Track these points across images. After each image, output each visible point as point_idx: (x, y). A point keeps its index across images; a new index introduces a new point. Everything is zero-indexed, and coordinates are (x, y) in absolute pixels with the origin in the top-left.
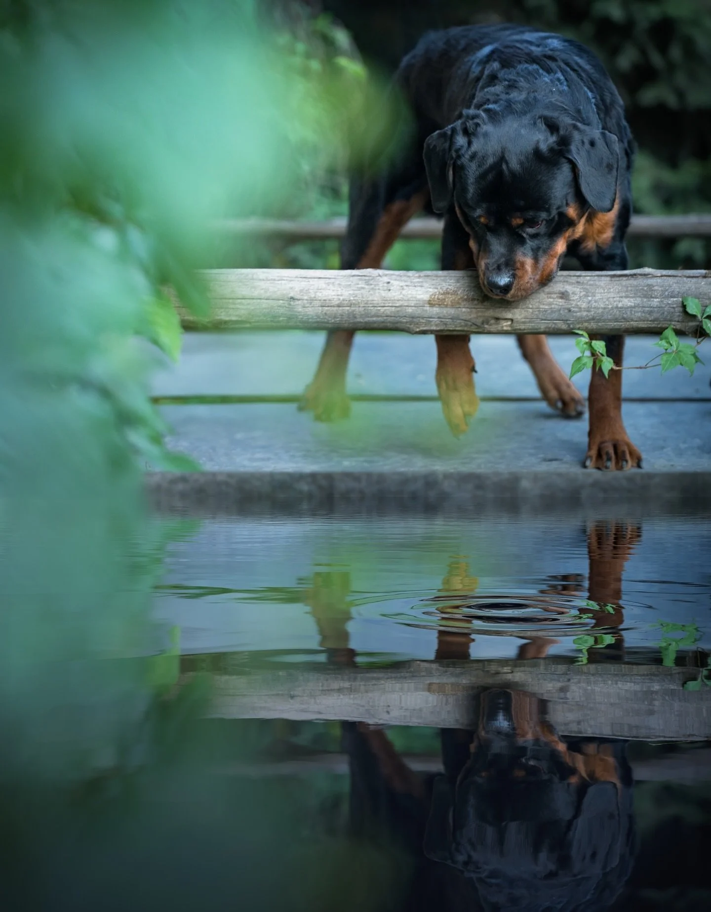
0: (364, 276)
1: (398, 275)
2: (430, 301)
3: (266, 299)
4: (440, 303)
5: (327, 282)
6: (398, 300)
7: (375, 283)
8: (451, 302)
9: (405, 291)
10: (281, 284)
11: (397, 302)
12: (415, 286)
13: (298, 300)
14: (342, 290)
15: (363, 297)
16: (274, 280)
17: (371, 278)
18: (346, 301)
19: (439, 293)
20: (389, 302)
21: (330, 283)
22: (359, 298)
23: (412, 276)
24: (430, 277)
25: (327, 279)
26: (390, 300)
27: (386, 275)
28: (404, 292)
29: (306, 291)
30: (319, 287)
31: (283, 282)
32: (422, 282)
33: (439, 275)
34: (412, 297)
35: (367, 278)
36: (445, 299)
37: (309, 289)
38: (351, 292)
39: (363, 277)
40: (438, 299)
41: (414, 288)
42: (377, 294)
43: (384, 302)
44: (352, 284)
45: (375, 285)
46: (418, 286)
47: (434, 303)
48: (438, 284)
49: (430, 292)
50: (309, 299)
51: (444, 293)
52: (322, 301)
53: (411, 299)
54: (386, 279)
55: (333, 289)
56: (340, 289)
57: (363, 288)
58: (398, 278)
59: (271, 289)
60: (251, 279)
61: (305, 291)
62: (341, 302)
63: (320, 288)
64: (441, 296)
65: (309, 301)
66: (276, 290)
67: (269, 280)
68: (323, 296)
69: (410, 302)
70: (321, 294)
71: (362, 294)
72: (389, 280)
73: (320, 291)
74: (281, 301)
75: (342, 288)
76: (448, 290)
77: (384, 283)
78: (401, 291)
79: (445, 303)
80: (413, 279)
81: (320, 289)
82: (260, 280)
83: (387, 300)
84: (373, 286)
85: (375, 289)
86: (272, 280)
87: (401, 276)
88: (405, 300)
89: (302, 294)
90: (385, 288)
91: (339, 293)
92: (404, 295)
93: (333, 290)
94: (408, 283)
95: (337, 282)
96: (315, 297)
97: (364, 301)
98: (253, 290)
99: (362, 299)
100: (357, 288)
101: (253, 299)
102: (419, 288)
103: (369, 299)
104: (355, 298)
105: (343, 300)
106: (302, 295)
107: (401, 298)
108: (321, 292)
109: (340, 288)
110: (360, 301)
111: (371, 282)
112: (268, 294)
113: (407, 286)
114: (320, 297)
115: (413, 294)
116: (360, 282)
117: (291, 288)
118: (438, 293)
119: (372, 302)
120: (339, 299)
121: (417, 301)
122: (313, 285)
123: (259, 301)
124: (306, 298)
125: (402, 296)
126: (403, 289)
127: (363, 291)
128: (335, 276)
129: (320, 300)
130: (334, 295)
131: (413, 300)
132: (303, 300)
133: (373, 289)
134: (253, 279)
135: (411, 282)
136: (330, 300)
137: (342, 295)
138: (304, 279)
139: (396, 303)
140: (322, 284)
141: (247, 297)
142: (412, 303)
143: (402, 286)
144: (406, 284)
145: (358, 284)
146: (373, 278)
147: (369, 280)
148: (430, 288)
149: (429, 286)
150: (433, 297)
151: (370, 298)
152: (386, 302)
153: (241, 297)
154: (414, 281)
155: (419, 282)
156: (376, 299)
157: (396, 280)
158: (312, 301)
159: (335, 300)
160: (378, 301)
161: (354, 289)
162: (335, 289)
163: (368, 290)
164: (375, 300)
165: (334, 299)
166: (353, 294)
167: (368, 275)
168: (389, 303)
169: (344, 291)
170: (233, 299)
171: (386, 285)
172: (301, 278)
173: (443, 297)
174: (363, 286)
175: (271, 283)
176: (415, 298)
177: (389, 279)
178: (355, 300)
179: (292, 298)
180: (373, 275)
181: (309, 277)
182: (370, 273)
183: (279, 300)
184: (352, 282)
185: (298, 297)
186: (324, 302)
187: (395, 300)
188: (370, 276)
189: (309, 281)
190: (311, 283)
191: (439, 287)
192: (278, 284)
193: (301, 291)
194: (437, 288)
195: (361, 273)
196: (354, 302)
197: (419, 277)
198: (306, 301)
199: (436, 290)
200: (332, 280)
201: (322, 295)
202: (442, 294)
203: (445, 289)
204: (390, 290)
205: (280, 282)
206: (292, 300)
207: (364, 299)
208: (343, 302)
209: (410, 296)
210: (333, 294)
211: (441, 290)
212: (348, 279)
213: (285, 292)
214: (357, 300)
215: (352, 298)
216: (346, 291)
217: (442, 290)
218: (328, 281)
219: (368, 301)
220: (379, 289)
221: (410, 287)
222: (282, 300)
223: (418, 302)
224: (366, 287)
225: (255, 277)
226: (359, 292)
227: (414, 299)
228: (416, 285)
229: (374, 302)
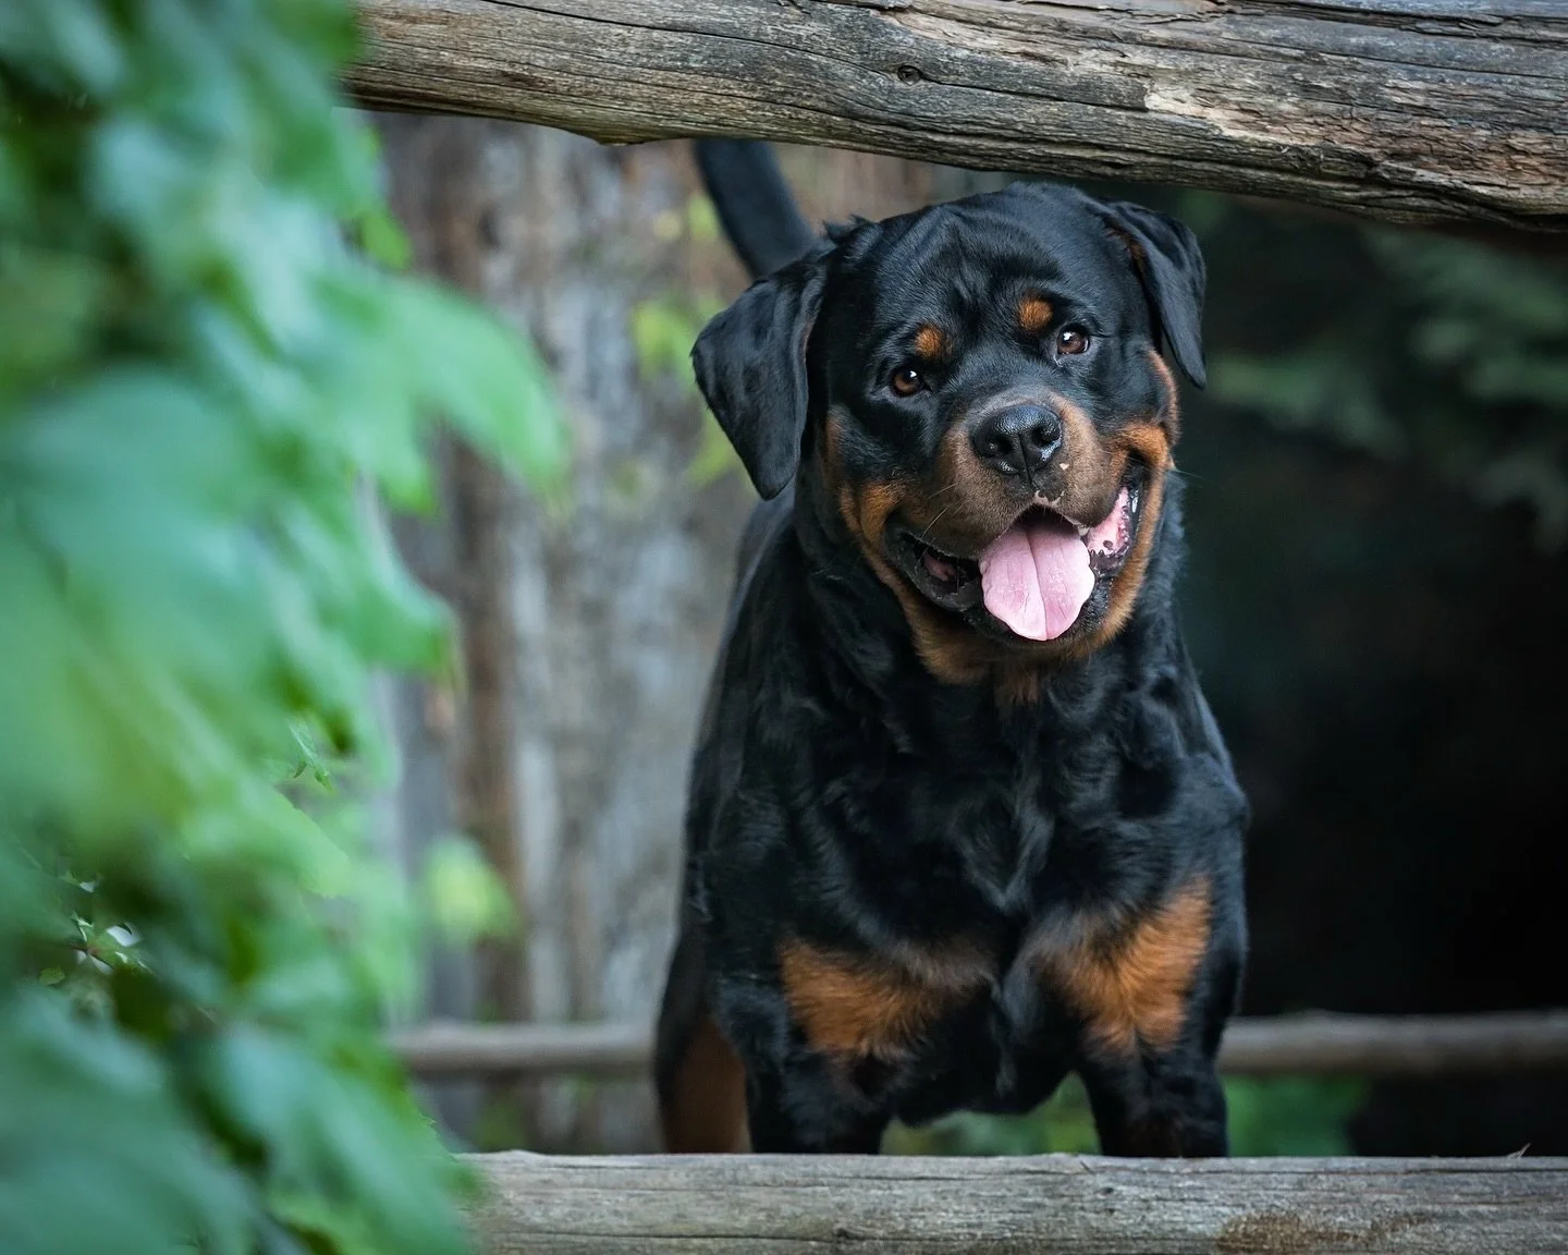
0: (1043, 1172)
1: (1136, 1171)
2: (1222, 1239)
3: (774, 1238)
4: (1252, 1246)
5: (939, 1189)
6: (1134, 1239)
7: (1072, 1192)
8: (1282, 1243)
9: (1156, 1213)
10: (815, 1192)
11: (1131, 1243)
12: (1183, 1200)
13: (862, 1239)
14: (983, 1211)
15: (1038, 1231)
16: (795, 1184)
17: (1060, 1178)
18: (993, 1240)
19: (1248, 1218)
20: (1112, 1243)
21: (948, 1191)
22: (1028, 1232)
23: (1177, 1173)
24: (1222, 1175)
25: (941, 1182)
26: (1112, 1240)
27: (1103, 1170)
28: (1151, 1217)
29: (882, 1213)
30: (916, 1202)
31: (819, 1189)
32: (1202, 1188)
33: (1248, 1169)
34: (1173, 1231)
35: (1050, 1178)
36: (1265, 1236)
37: (889, 1210)
38: (1007, 1217)
39: (1040, 1176)
40: (1246, 1235)
41: (1180, 1204)
42: (1077, 1223)
43: (1096, 1243)
44: (1009, 1194)
45: (1072, 1198)
46: (1190, 1200)
47: (1234, 1246)
48: (1245, 1194)
49: (1224, 1216)
50: (891, 1236)
51: (1262, 1218)
52: (927, 1242)
53: (1172, 1236)
54: (1102, 1181)
55: (957, 1208)
56: (974, 1209)
57: (1039, 1206)
58: (1136, 1178)
59: (786, 1210)
60: (730, 1183)
61: (878, 1215)
62: (978, 1245)
63: (920, 1206)
64: (1255, 1227)
65: (890, 1242)
66: (799, 1211)
67: (781, 1185)
68: (930, 1226)
69: (1169, 1243)
70: (922, 1222)
71: (1035, 1222)
72: (1110, 1185)
73: (920, 1214)
74: (813, 1243)
75: (982, 1205)
76: (1274, 1210)
77: (1096, 1192)
78: (1144, 1213)
79: (1265, 1247)
80: (1178, 1181)
81: (922, 1210)
82: (756, 1184)
83: (1105, 1239)
84: (1065, 1200)
85: (1073, 1209)
86: (788, 1183)
87: (1144, 1172)
88: (1155, 1239)
89: (869, 1222)
90: (1101, 1204)
91: (974, 1221)
92: (1151, 1225)
93: (956, 1212)
94: (1165, 1193)
95: (968, 1190)
96: (906, 1231)
97: (1041, 1240)
98: (736, 1212)
99: (1034, 1236)
100: (1024, 1205)
101: (736, 1237)
102: (1192, 1206)
103: (1054, 1236)
104: (1019, 1234)
105: (985, 1238)
106: (872, 1226)
107: (1145, 1232)
108: (923, 1217)
109: (976, 1204)
110: (1030, 1241)
111: (1062, 1189)
112: (778, 1224)
113: (1158, 1199)
114: (920, 1230)
115: (1177, 1223)
116: (1031, 1191)
117: (841, 1207)
118: (1245, 1219)
119: (1063, 1245)
120: (973, 1236)
121: (1186, 1240)
122: (901, 1197)
123: (752, 1241)
124: (881, 1233)
125: (1144, 1227)
126: (1149, 1209)
127: (1038, 1214)
128: (962, 1173)
129: (920, 1239)
130: (959, 1226)
131: (1179, 1240)
132: (875, 1239)
133: (1065, 1207)
134: (735, 1182)
135: (1171, 1188)
136: (946, 1240)
137: (980, 1226)
138: (877, 1182)
139: (1131, 1248)
140: (926, 1194)
141: (718, 1233)
142: (1174, 1247)
143: (1145, 1201)
144: (1157, 1193)
145: (1025, 1195)
146: (1068, 1179)
147: (1055, 1183)
148: (1224, 1205)
149: (1222, 1201)
150: (1231, 1230)
151: (1059, 1235)
152: (1103, 1243)
153: (702, 1231)
154: (1180, 1185)
155: (1190, 1188)
156: (1074, 1236)
157: (1129, 1183)
158: (898, 1242)
159: (961, 1237)
160: (1080, 1240)
161: (1016, 1208)
162: (963, 1207)
163: (1052, 1211)
164: (1073, 1239)
165: (958, 1235)
166: (1013, 1222)
167: (1053, 1170)
168: (1111, 1247)
169: (986, 1213)
170: (681, 1236)
171: (1100, 1197)
172: (868, 1178)
173: (1260, 1230)
174: (1039, 1199)
175: (785, 1193)
176: (1183, 1231)
177: (1111, 1180)
178: (1016, 1238)
179: (843, 1234)
180: (1067, 1171)
181: (890, 1175)
182: (1057, 1163)
183: (808, 1240)
184: (1010, 1190)
185: (860, 1229)
186: (933, 1243)
187: (1126, 1238)
188: (1060, 1174)
189: (890, 1188)
190: (898, 1192)
191: (1248, 1205)
192: (806, 1195)
193: (869, 1214)
194: (1244, 1207)
195: (1035, 1164)
196: (1014, 1243)
197: (1196, 1173)
198: (881, 1243)
199: (1240, 1212)
200: (954, 1186)
201: (926, 1224)
202: (1256, 1222)
203: (1264, 1209)
204: (1112, 1211)
205: (809, 1190)
206: (842, 1239)
207: (1041, 1237)
208: (983, 1245)
209: (1167, 1227)
210: (956, 1221)
211: (1253, 1211)
212: (997, 1182)
213: (823, 1217)
214: (1023, 1238)
215: (1009, 1235)
216: (991, 1212)
217: (1257, 1212)
218: (943, 1186)
219: (1053, 1240)
220: (1082, 1209)
221: (1168, 1204)
222: (814, 1239)
223: (1189, 1244)
224: (1047, 1201)
225: (741, 1175)
226: (1029, 1216)
227: (1180, 1236)
228: (1186, 1196)
229: (1070, 1244)
